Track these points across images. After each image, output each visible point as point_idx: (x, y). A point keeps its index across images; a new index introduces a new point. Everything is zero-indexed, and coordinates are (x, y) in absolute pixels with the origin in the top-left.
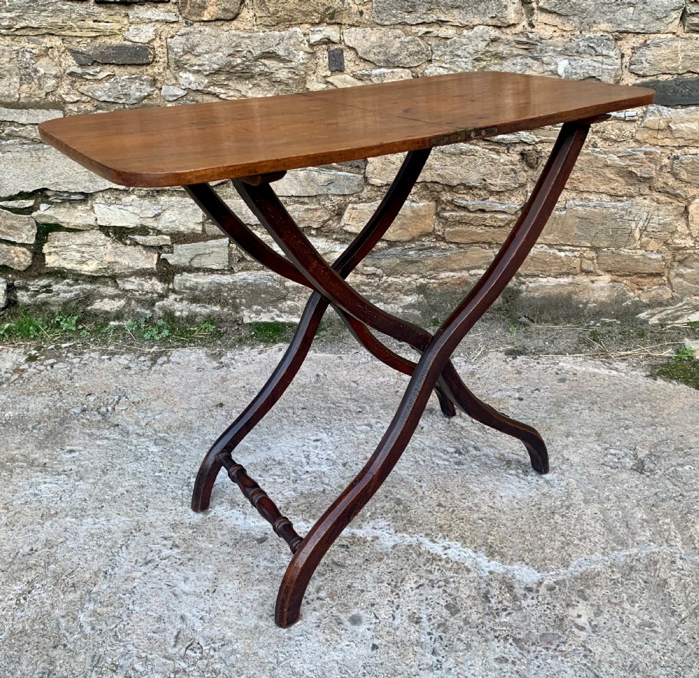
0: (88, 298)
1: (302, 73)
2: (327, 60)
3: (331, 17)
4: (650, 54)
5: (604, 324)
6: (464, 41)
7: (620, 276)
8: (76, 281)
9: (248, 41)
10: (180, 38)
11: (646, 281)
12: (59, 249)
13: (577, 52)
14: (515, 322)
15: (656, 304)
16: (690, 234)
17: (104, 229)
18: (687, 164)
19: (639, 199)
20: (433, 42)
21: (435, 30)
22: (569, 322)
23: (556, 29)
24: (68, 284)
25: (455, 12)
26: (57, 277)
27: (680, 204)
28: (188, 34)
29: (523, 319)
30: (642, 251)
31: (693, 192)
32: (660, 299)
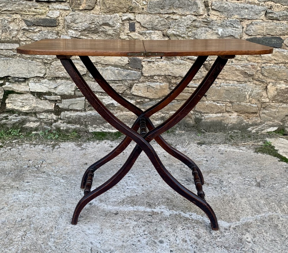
0: (24, 122)
1: (119, 31)
2: (129, 27)
3: (131, 10)
4: (254, 27)
6: (183, 20)
7: (241, 113)
8: (19, 114)
9: (97, 18)
10: (70, 16)
11: (251, 115)
12: (13, 101)
13: (226, 26)
14: (200, 132)
16: (268, 97)
17: (33, 93)
18: (267, 70)
19: (248, 83)
20: (171, 21)
21: (172, 16)
22: (221, 132)
23: (218, 17)
24: (16, 116)
25: (180, 9)
26: (11, 113)
27: (264, 85)
28: (73, 15)
29: (203, 131)
30: (249, 104)
31: (269, 80)
32: (256, 123)
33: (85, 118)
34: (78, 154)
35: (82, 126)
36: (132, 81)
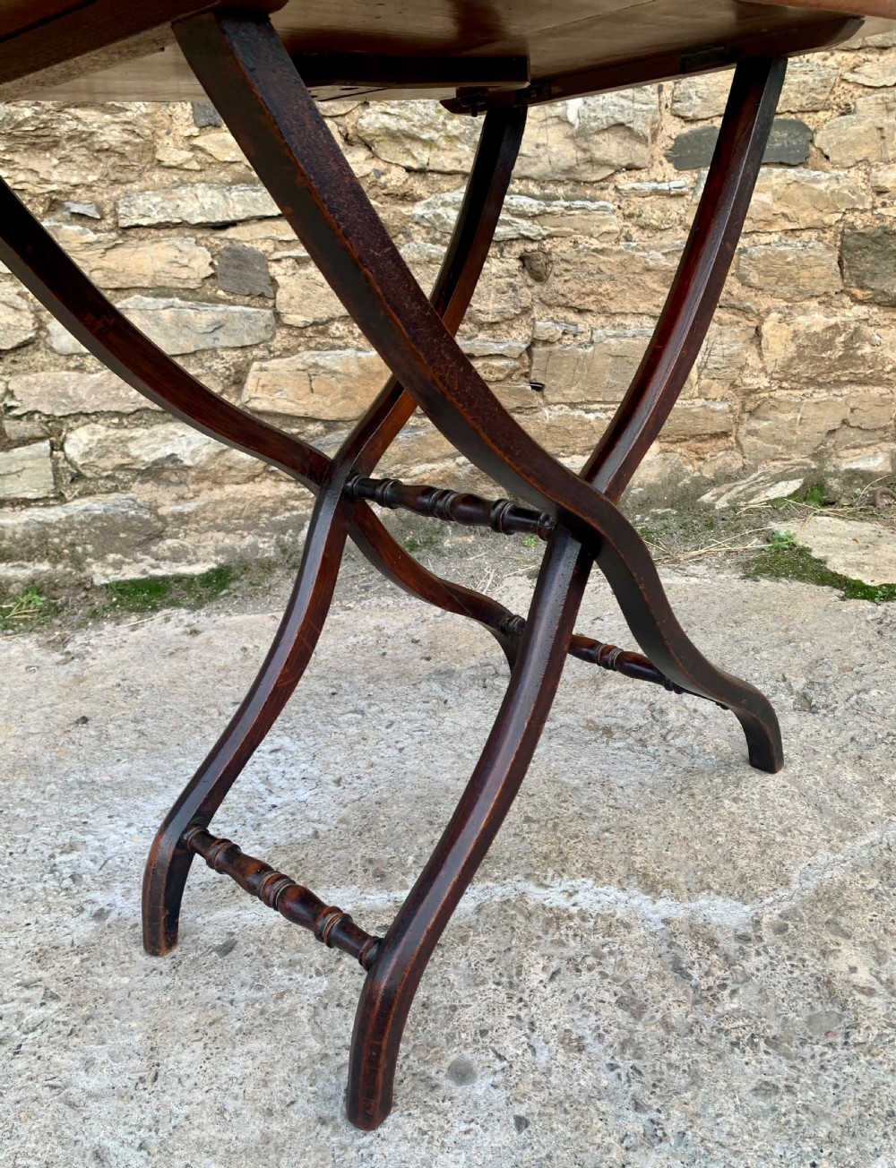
1: (147, 132)
2: (190, 107)
4: (701, 83)
5: (655, 517)
7: (672, 442)
11: (708, 445)
15: (725, 478)
16: (763, 370)
18: (759, 260)
27: (751, 324)
30: (701, 402)
31: (766, 302)
32: (728, 471)
33: (65, 532)
34: (49, 683)
35: (60, 567)
36: (239, 353)
